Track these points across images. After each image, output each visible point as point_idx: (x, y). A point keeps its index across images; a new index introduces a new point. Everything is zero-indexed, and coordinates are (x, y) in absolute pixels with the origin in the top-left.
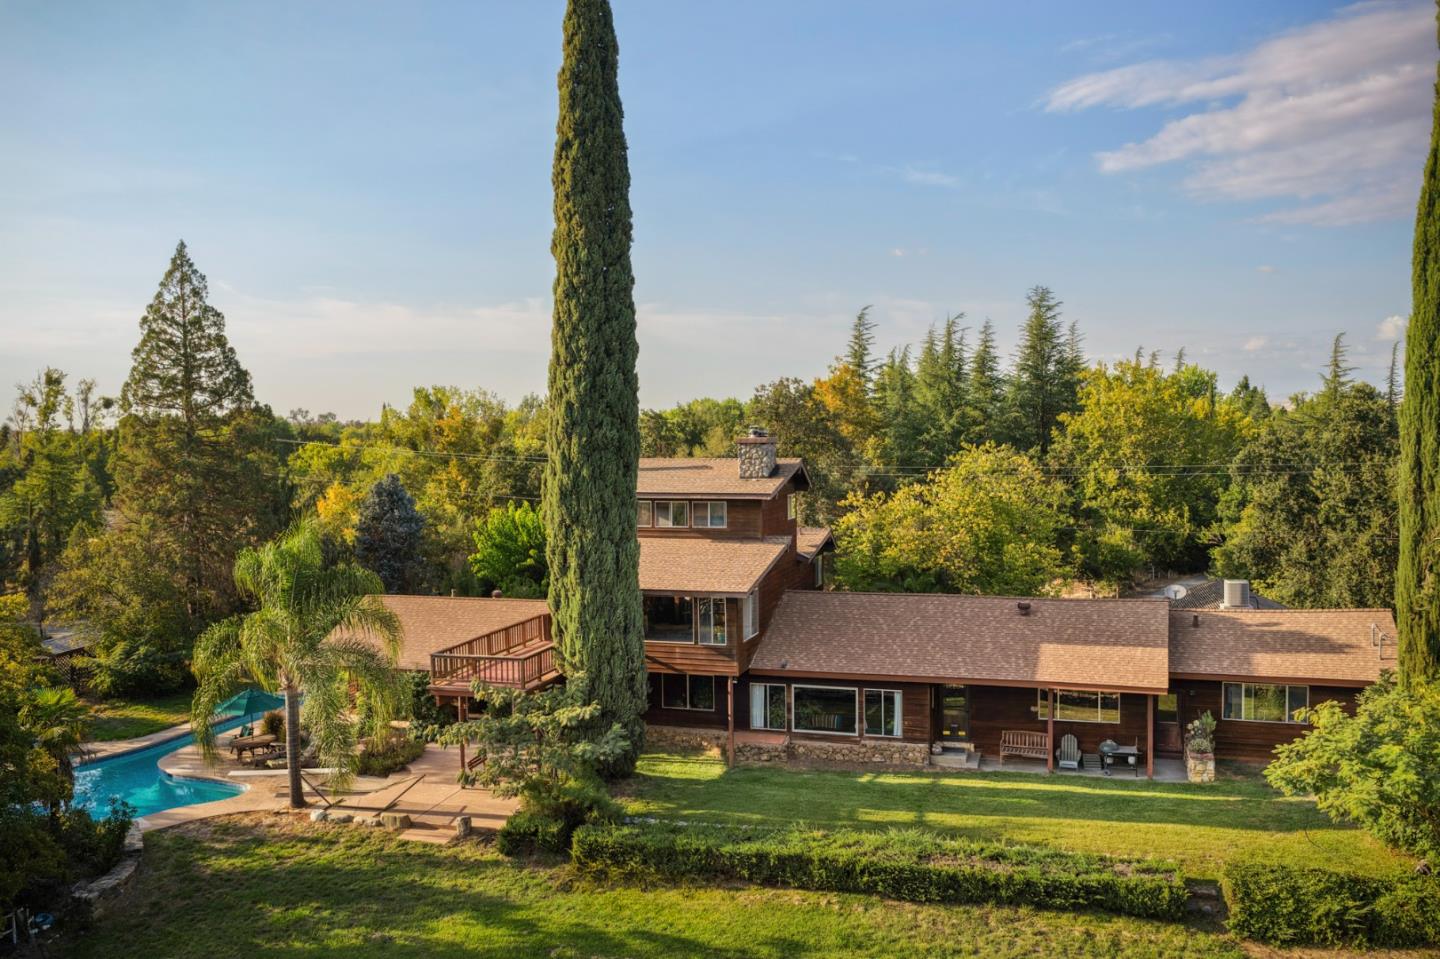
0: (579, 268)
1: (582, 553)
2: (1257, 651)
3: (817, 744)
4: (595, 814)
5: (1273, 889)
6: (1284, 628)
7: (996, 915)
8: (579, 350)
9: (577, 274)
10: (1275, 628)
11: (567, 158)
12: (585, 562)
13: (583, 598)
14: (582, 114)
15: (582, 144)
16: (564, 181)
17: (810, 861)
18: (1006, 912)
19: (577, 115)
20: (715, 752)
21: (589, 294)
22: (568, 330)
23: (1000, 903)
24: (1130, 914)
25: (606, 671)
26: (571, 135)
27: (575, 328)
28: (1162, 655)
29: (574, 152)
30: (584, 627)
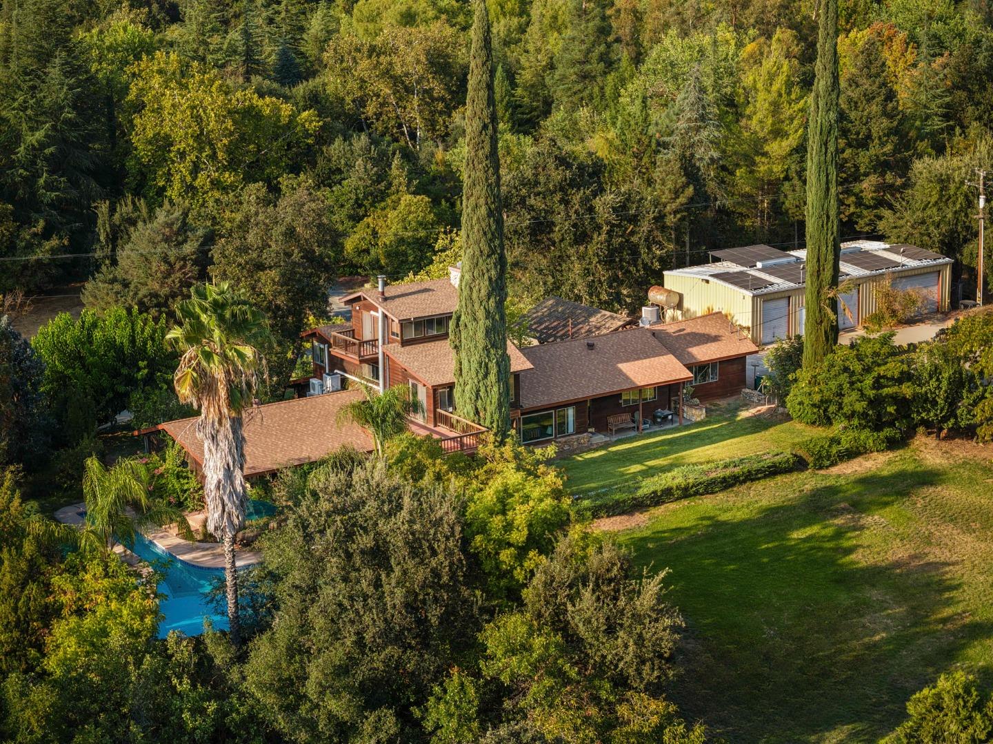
1: (498, 364)
6: (688, 331)
7: (742, 488)
10: (685, 332)
23: (740, 483)
24: (780, 473)
30: (499, 406)
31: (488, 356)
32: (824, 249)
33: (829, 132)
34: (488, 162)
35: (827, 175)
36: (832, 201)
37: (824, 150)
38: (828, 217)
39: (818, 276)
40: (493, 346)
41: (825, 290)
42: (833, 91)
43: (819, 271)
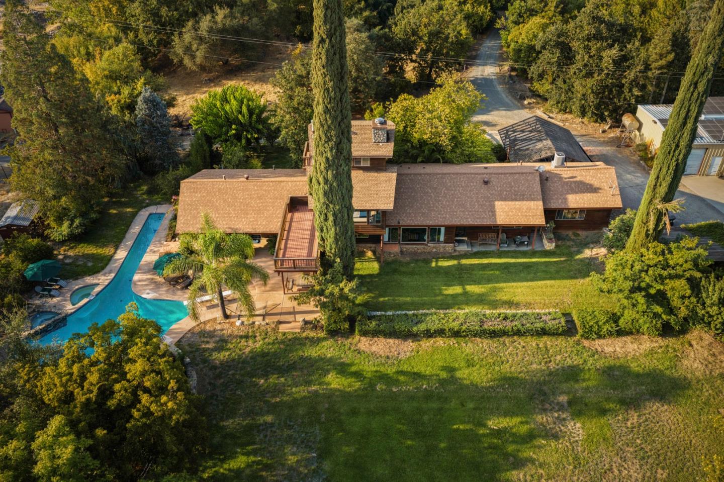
0: (330, 100)
1: (335, 215)
2: (570, 194)
3: (411, 246)
4: (360, 317)
5: (591, 323)
6: (578, 179)
7: (508, 340)
8: (331, 136)
9: (330, 103)
10: (575, 179)
11: (323, 48)
12: (336, 218)
13: (336, 230)
14: (330, 26)
15: (331, 40)
16: (321, 58)
17: (445, 330)
18: (510, 339)
19: (328, 27)
20: (370, 254)
21: (335, 111)
22: (326, 128)
23: (508, 336)
24: (548, 335)
25: (345, 253)
26: (325, 37)
27: (329, 127)
28: (541, 203)
29: (327, 45)
30: (336, 240)
31: (327, 208)
32: (664, 170)
33: (703, 74)
34: (325, 70)
35: (689, 111)
36: (686, 134)
37: (692, 89)
38: (677, 146)
39: (654, 189)
40: (331, 202)
41: (657, 201)
42: (719, 35)
43: (655, 185)
